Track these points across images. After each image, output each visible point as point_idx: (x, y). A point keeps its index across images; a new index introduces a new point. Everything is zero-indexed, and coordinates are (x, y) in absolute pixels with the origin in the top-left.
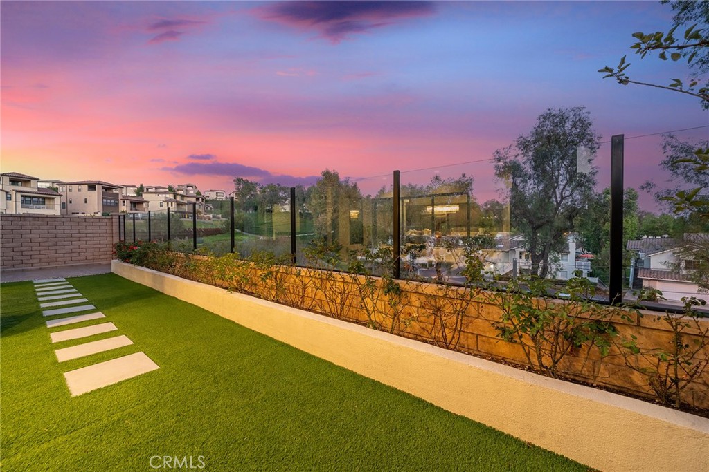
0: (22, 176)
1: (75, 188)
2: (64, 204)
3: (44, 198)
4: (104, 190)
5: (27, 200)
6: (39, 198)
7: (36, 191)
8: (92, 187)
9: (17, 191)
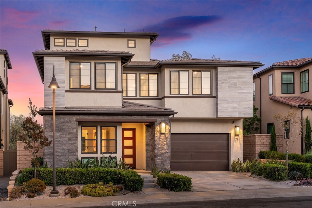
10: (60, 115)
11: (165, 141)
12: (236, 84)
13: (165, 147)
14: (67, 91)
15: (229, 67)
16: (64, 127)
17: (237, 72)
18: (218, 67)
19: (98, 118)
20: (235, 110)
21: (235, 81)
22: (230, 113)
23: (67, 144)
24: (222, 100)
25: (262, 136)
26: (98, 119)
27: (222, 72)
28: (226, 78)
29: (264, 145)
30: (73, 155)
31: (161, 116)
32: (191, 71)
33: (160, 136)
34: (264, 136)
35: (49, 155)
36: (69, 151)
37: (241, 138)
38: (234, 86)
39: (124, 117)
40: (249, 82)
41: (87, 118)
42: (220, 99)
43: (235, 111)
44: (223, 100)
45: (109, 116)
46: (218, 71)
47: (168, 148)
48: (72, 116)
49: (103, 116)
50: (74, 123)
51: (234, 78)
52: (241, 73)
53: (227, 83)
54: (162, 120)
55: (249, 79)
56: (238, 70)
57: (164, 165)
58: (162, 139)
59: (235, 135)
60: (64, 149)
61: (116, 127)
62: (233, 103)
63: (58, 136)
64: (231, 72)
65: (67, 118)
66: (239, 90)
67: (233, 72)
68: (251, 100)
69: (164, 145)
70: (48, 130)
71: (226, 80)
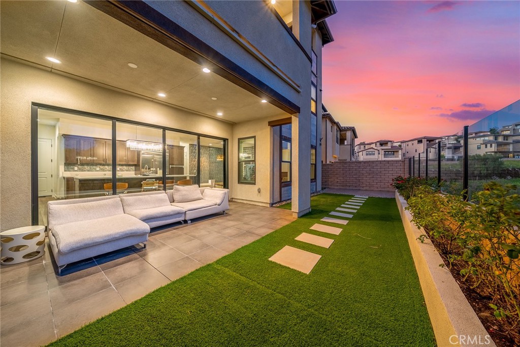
0: (384, 141)
1: (410, 143)
2: (404, 154)
3: (394, 152)
4: (428, 142)
5: (387, 153)
6: (391, 151)
7: (390, 148)
8: (420, 141)
9: (382, 149)
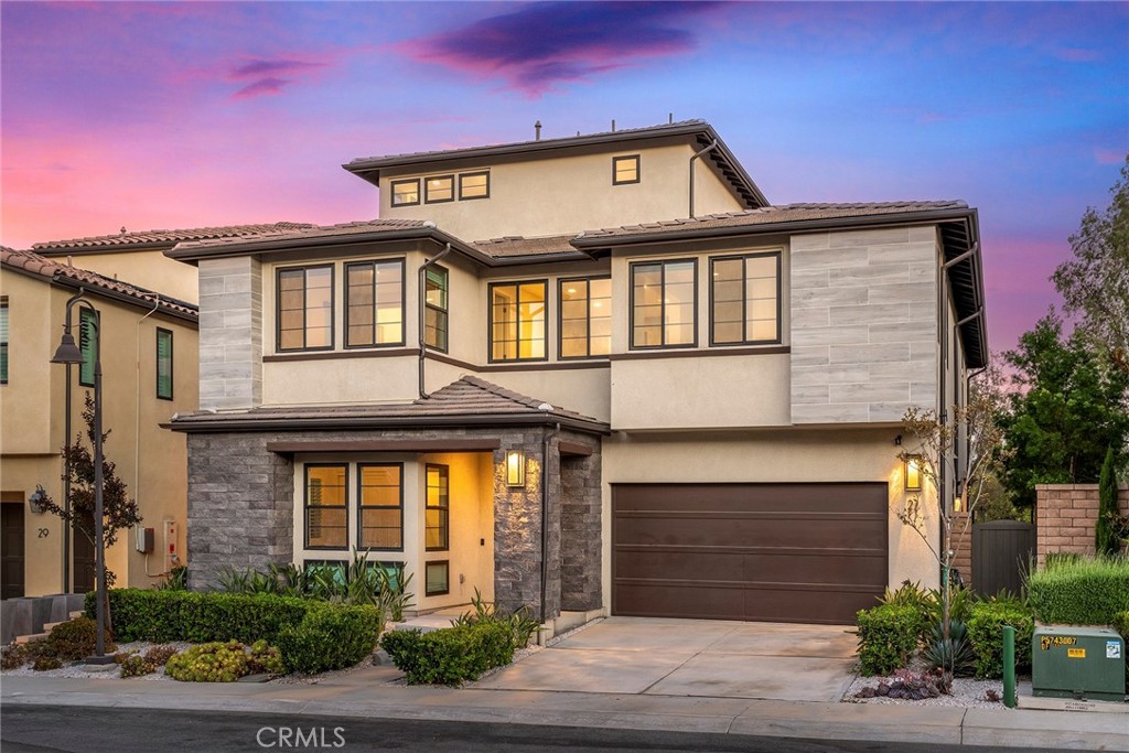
10: (227, 432)
11: (524, 515)
12: (863, 296)
13: (525, 533)
14: (267, 359)
15: (834, 234)
16: (236, 470)
17: (866, 250)
18: (792, 238)
19: (326, 440)
20: (859, 394)
21: (858, 283)
22: (838, 407)
23: (246, 521)
24: (805, 359)
25: (1067, 494)
26: (327, 443)
27: (808, 253)
28: (824, 275)
29: (1074, 530)
30: (260, 553)
31: (513, 430)
32: (703, 260)
33: (509, 497)
34: (1073, 493)
35: (200, 551)
36: (252, 540)
37: (932, 502)
38: (853, 304)
39: (401, 434)
40: (919, 284)
41: (297, 440)
42: (801, 356)
43: (860, 400)
44: (813, 359)
45: (357, 434)
46: (792, 251)
47: (536, 538)
48: (257, 435)
49: (341, 433)
50: (265, 456)
51: (855, 273)
52: (883, 251)
53: (826, 295)
54: (515, 442)
55: (919, 272)
56: (873, 243)
57: (520, 594)
58: (515, 506)
59: (907, 490)
60: (238, 536)
61: (401, 465)
62: (851, 368)
63: (223, 496)
64: (842, 251)
65: (244, 443)
66: (875, 317)
67: (848, 251)
68: (924, 356)
69: (523, 528)
70: (199, 478)
71: (824, 285)
